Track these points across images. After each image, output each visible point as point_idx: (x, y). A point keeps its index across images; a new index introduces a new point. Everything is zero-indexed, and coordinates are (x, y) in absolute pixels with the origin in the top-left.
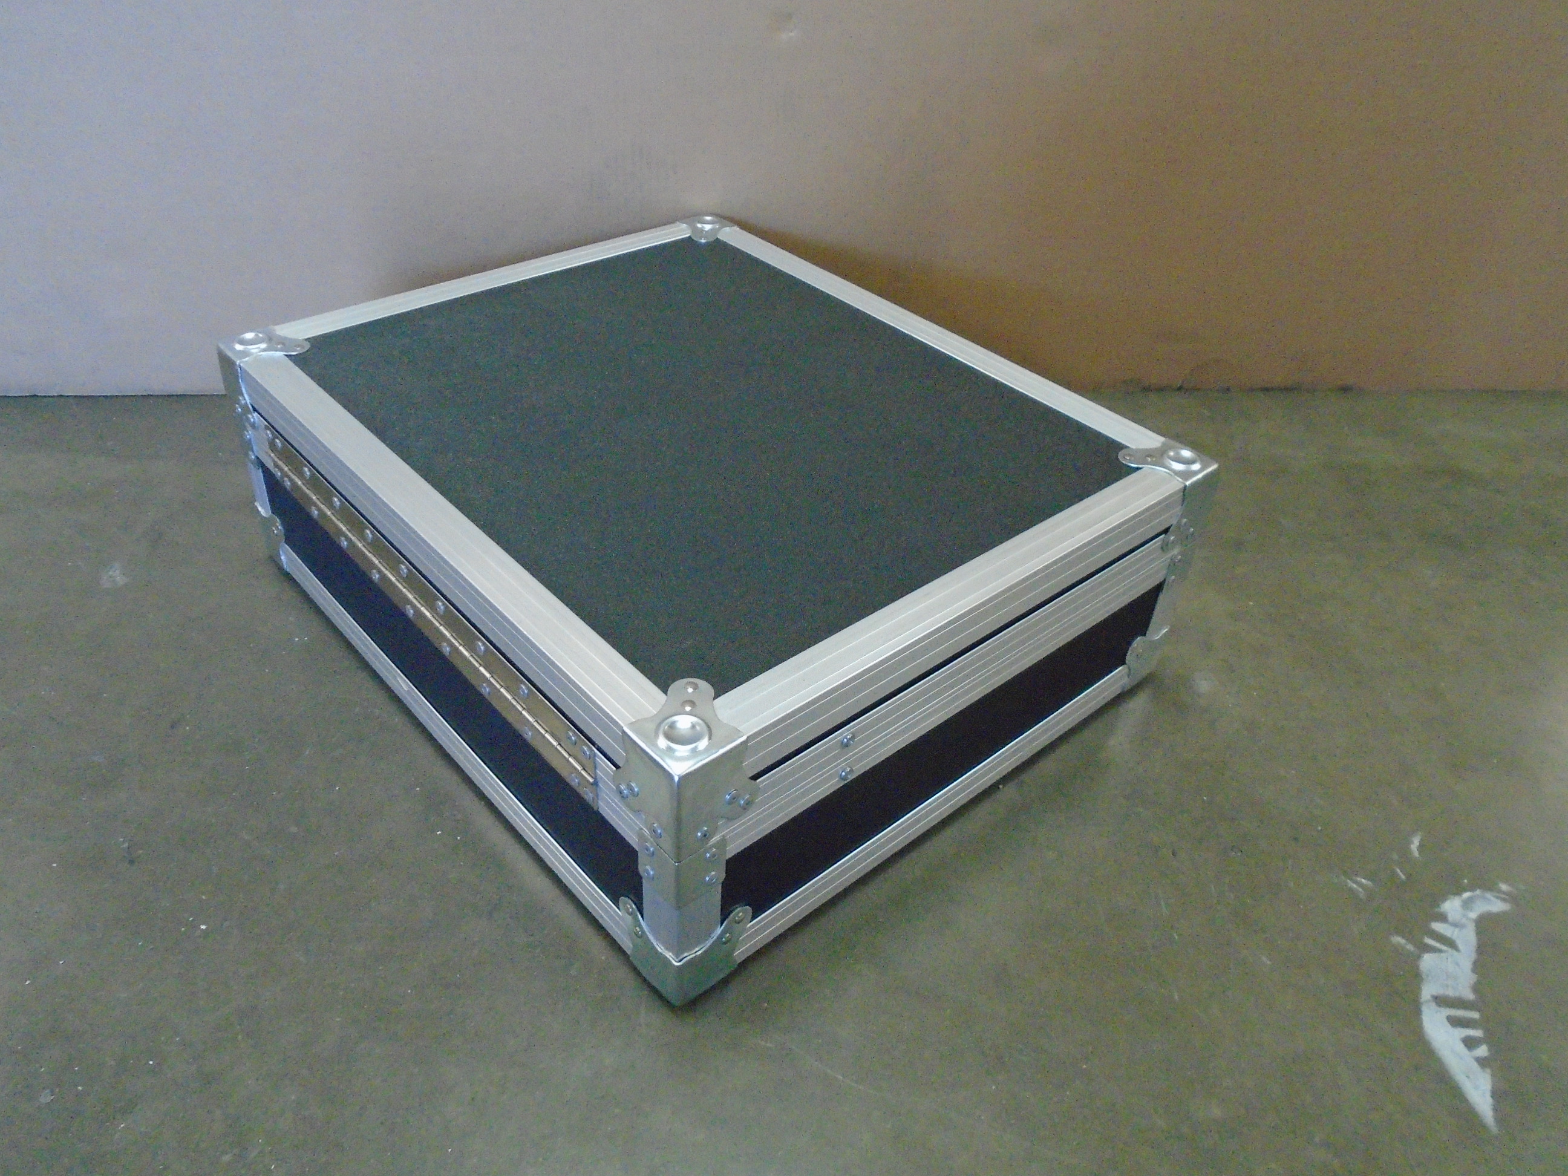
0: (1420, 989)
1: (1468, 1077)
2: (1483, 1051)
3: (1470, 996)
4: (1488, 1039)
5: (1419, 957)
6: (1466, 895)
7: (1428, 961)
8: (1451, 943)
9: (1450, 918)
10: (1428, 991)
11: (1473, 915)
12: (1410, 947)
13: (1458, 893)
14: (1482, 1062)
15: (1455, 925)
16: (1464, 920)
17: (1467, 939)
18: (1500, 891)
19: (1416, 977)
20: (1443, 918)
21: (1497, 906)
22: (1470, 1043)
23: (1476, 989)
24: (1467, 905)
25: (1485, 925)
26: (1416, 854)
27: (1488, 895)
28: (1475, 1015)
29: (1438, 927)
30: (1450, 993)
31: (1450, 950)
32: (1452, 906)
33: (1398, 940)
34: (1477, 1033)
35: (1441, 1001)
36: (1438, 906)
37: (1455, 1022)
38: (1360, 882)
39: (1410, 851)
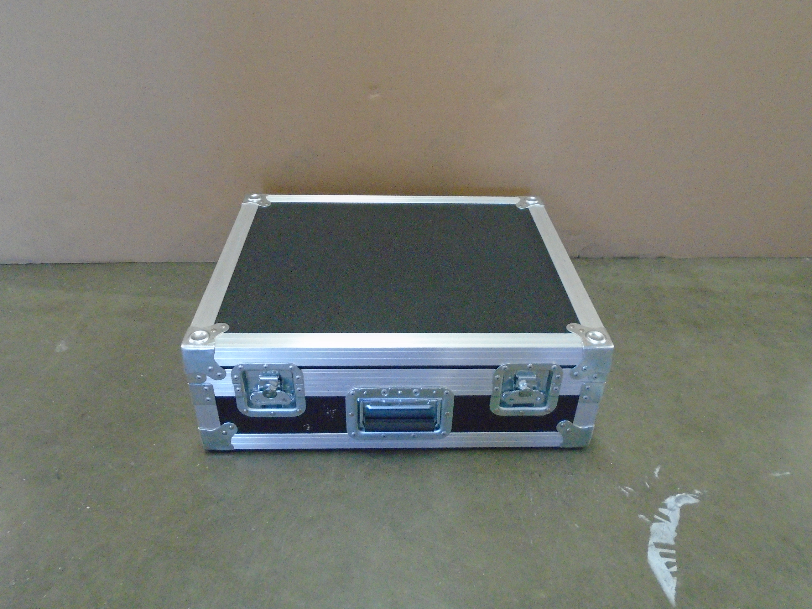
0: (649, 540)
1: (665, 581)
2: (674, 569)
3: (672, 543)
4: (678, 563)
5: (650, 525)
6: (678, 495)
7: (655, 527)
8: (667, 518)
9: (668, 506)
10: (652, 541)
11: (680, 505)
12: (647, 520)
13: (674, 494)
14: (673, 574)
15: (671, 510)
16: (675, 508)
17: (675, 516)
18: (695, 493)
19: (648, 534)
20: (665, 506)
21: (691, 500)
22: (669, 565)
23: (675, 540)
24: (677, 500)
25: (684, 509)
26: (657, 476)
27: (689, 496)
28: (674, 552)
29: (662, 510)
30: (663, 542)
31: (666, 521)
32: (670, 501)
33: (641, 516)
34: (673, 560)
35: (657, 545)
36: (664, 501)
37: (663, 555)
38: (628, 489)
39: (654, 475)
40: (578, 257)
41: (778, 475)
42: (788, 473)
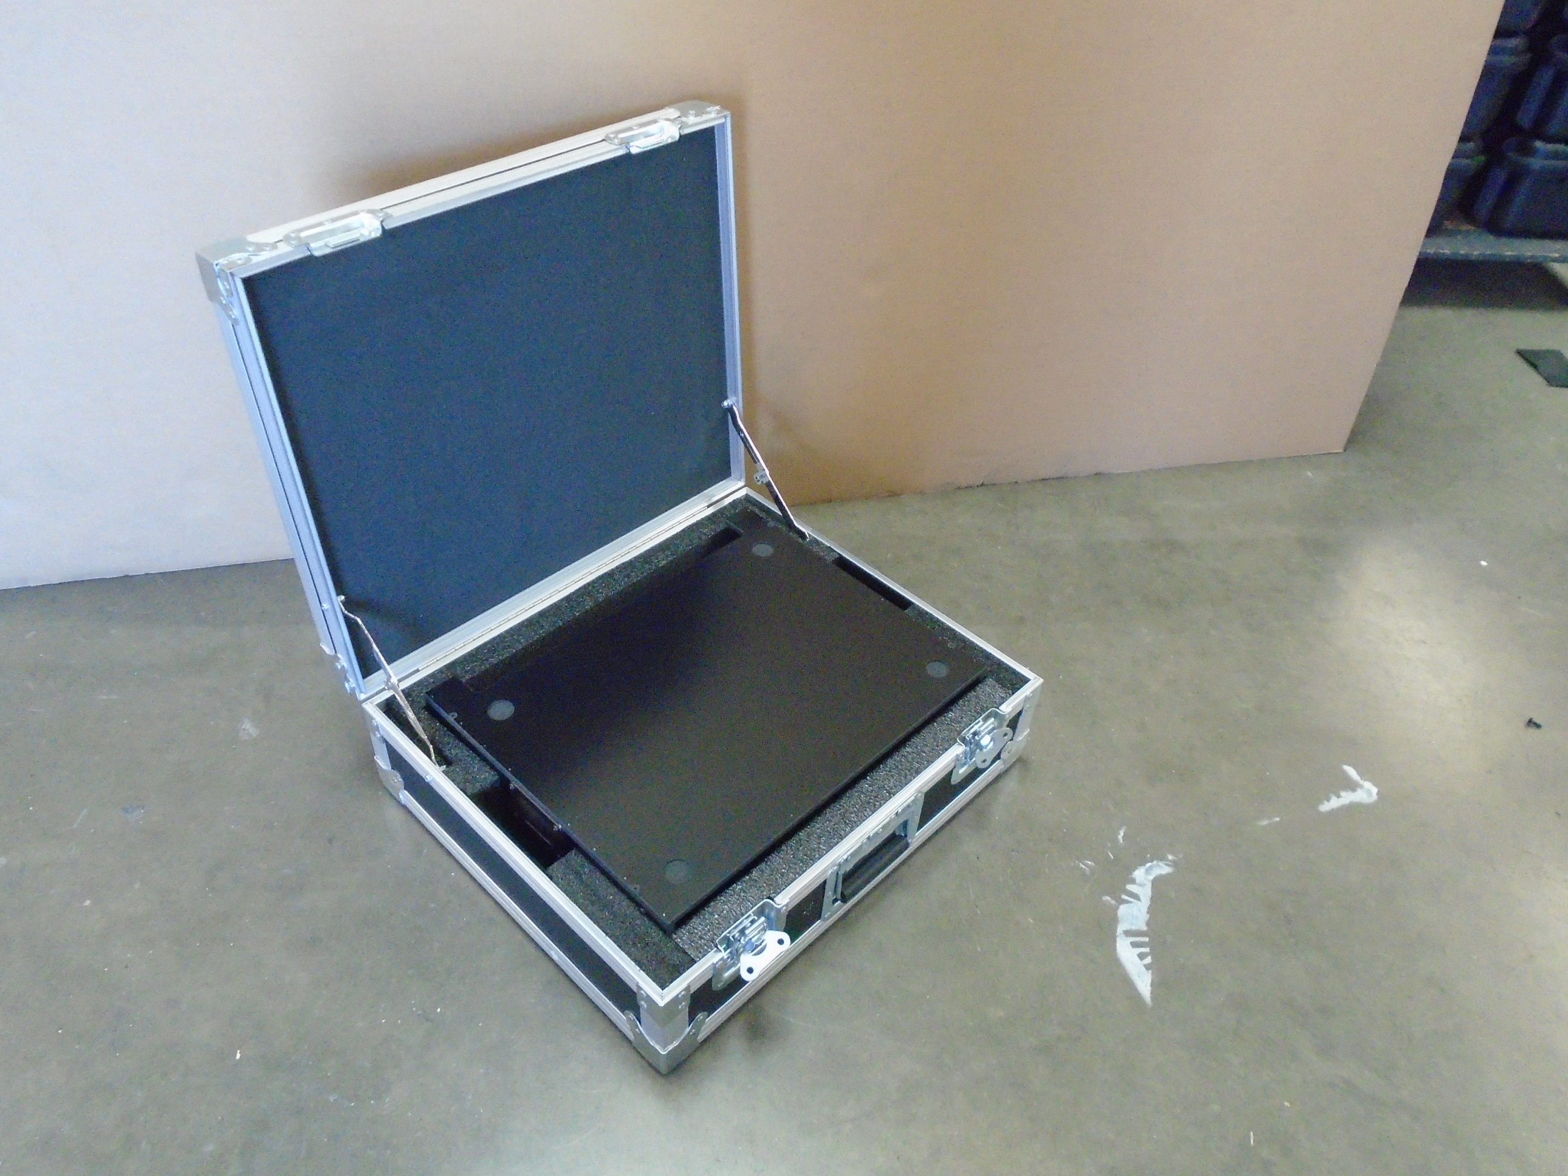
0: (1116, 928)
1: (1139, 976)
2: (1148, 960)
3: (1145, 928)
4: (1152, 953)
5: (1118, 908)
6: (1149, 865)
7: (1123, 910)
8: (1136, 897)
9: (1137, 882)
10: (1121, 928)
11: (1151, 878)
12: (1113, 902)
13: (1143, 864)
14: (1147, 967)
15: (1140, 885)
16: (1146, 882)
17: (1145, 893)
18: (1168, 860)
19: (1115, 920)
20: (1133, 881)
21: (1162, 869)
22: (1142, 956)
23: (1148, 924)
24: (1148, 872)
25: (1157, 883)
26: (1121, 841)
27: (1161, 864)
28: (1146, 939)
29: (1130, 887)
30: (1134, 928)
31: (1135, 901)
32: (1139, 874)
33: (1107, 898)
34: (1147, 950)
35: (1128, 933)
36: (1131, 874)
37: (1135, 945)
38: (1088, 863)
39: (1118, 840)
40: (982, 485)
41: (1265, 822)
42: (1278, 819)
